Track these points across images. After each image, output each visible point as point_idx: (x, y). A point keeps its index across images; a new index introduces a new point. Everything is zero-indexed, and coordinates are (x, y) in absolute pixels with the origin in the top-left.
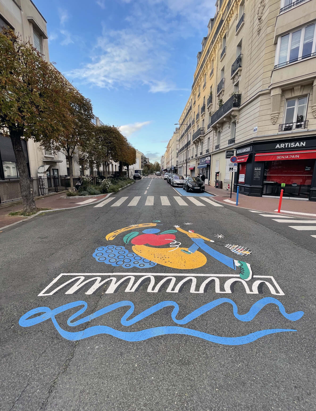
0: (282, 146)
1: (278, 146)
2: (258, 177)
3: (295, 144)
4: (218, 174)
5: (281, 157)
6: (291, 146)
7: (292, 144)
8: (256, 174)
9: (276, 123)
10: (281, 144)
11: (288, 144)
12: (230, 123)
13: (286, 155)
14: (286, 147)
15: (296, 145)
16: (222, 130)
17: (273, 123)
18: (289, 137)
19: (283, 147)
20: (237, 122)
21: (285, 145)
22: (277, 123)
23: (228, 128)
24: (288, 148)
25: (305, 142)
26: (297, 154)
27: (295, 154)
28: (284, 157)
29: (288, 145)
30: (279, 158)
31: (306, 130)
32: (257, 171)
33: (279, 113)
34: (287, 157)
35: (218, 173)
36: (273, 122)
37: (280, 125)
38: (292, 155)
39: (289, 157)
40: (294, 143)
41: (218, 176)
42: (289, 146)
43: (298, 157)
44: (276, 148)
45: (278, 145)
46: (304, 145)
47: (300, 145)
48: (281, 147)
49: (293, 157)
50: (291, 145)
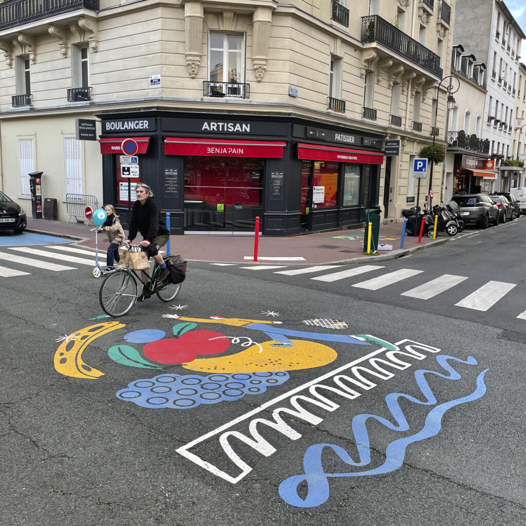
0: (213, 126)
1: (205, 126)
2: (174, 190)
3: (234, 127)
4: (38, 180)
5: (215, 149)
6: (229, 130)
7: (229, 126)
8: (168, 183)
9: (196, 75)
10: (212, 124)
11: (223, 124)
12: (65, 44)
13: (223, 147)
14: (221, 130)
15: (236, 129)
16: (35, 55)
17: (191, 75)
18: (223, 111)
19: (216, 130)
20: (94, 48)
21: (218, 126)
22: (197, 77)
23: (62, 56)
24: (223, 133)
25: (249, 125)
26: (241, 147)
27: (237, 147)
28: (220, 151)
29: (223, 126)
30: (210, 151)
31: (246, 101)
32: (169, 176)
33: (200, 56)
34: (225, 151)
35: (39, 175)
36: (191, 72)
37: (204, 82)
38: (233, 147)
39: (227, 151)
40: (232, 124)
41: (40, 184)
42: (226, 130)
43: (242, 153)
44: (203, 129)
45: (206, 124)
46: (248, 130)
47: (242, 130)
48: (212, 129)
49: (234, 151)
50: (228, 128)
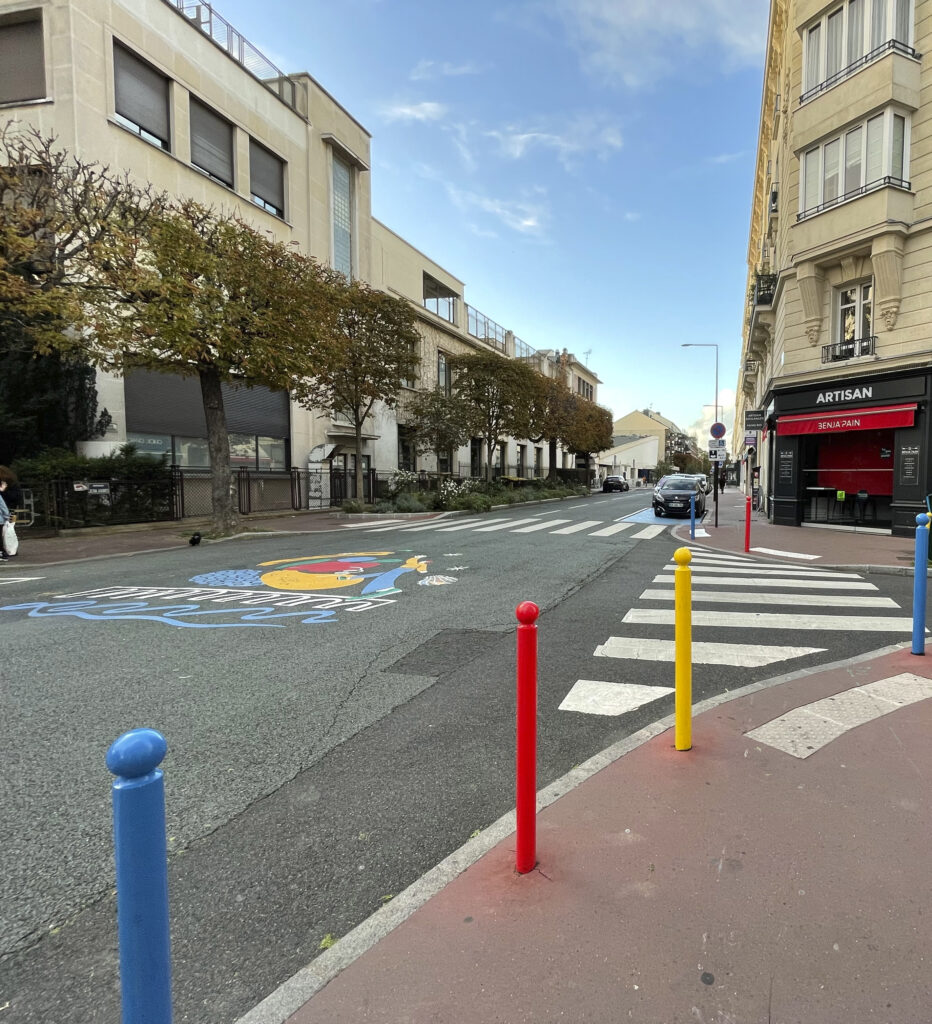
1: (820, 398)
2: (789, 475)
4: (756, 474)
5: (827, 424)
8: (783, 468)
9: (816, 341)
13: (837, 420)
14: (837, 399)
15: (855, 396)
17: (811, 343)
22: (817, 344)
24: (841, 403)
26: (857, 418)
27: (851, 418)
28: (833, 426)
30: (822, 426)
31: (875, 358)
32: (785, 459)
33: (820, 320)
34: (838, 425)
35: (757, 469)
36: (810, 340)
37: (824, 347)
38: (847, 418)
39: (841, 424)
43: (858, 425)
45: (821, 395)
49: (849, 424)
50: (845, 396)
